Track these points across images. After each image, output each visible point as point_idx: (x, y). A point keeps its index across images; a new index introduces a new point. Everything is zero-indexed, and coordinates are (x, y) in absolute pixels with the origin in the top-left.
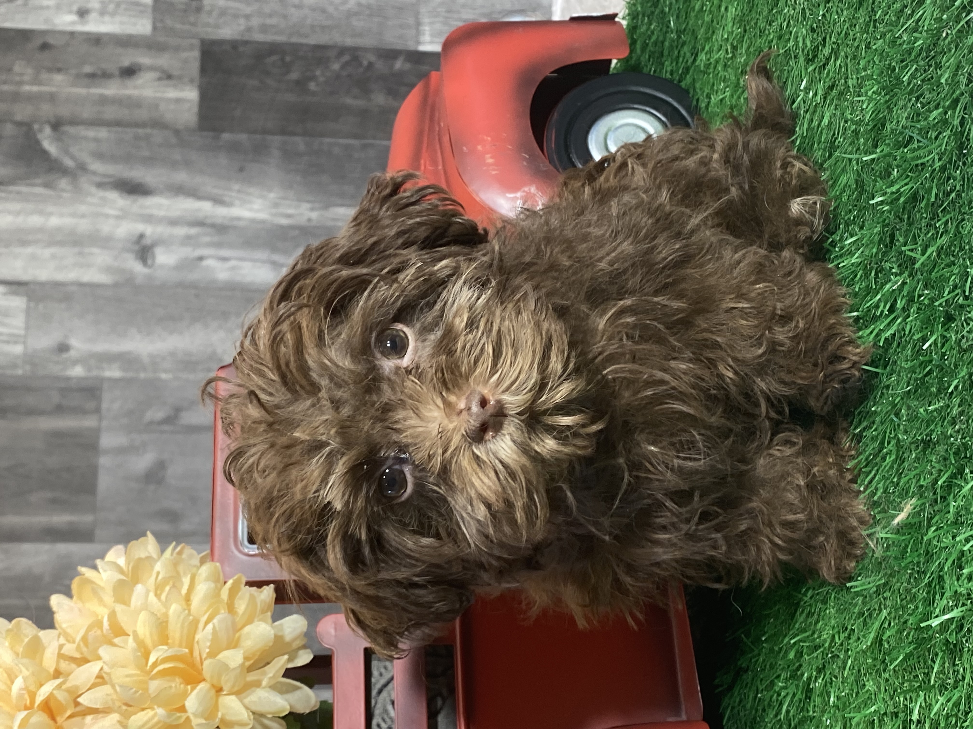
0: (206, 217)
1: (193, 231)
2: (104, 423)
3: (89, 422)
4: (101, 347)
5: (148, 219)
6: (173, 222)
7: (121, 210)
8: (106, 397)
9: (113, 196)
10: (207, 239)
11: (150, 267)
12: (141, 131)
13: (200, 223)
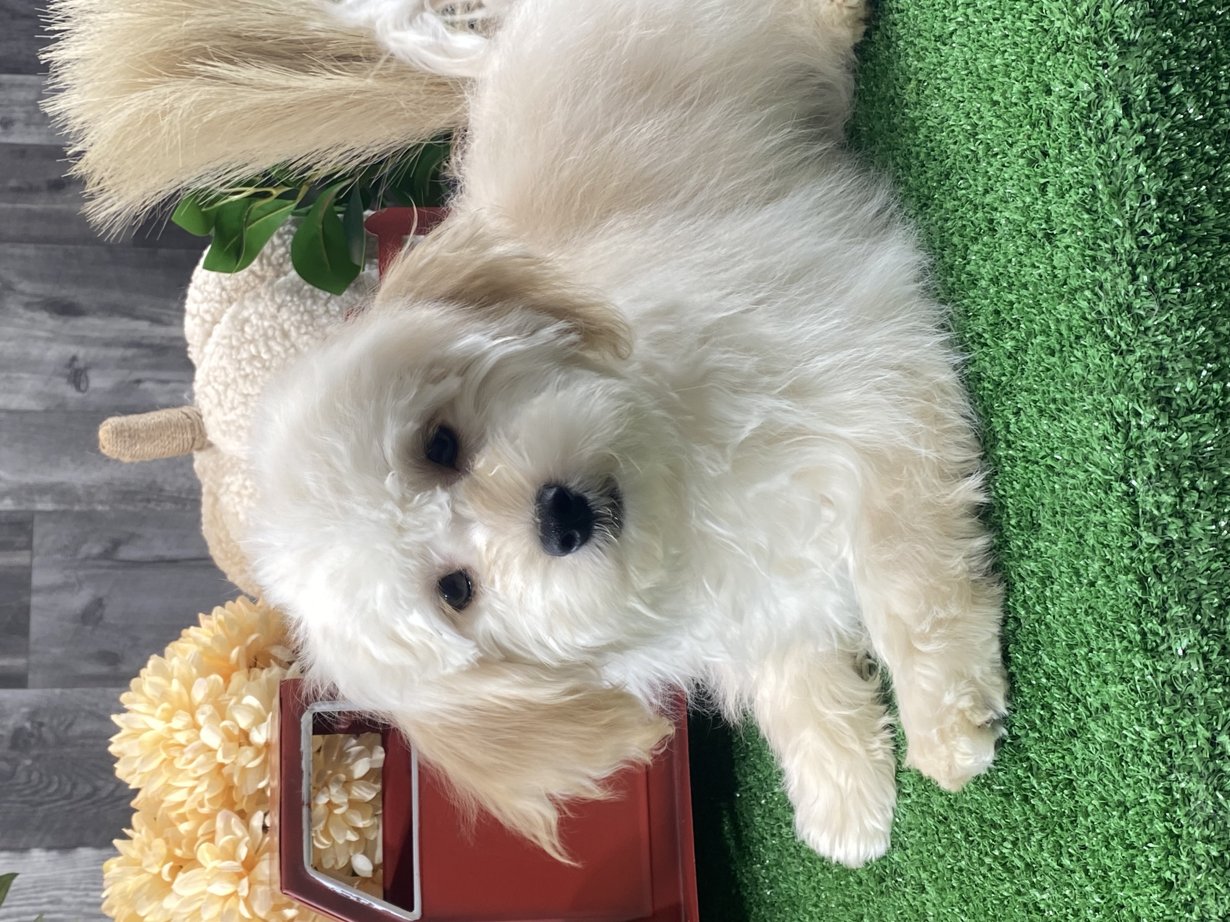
0: (143, 338)
1: (130, 352)
2: (37, 560)
3: (20, 559)
4: (31, 478)
5: (81, 341)
6: (108, 344)
7: (51, 331)
8: (39, 531)
9: (42, 316)
10: (145, 361)
11: (83, 392)
12: (71, 247)
13: (137, 344)
